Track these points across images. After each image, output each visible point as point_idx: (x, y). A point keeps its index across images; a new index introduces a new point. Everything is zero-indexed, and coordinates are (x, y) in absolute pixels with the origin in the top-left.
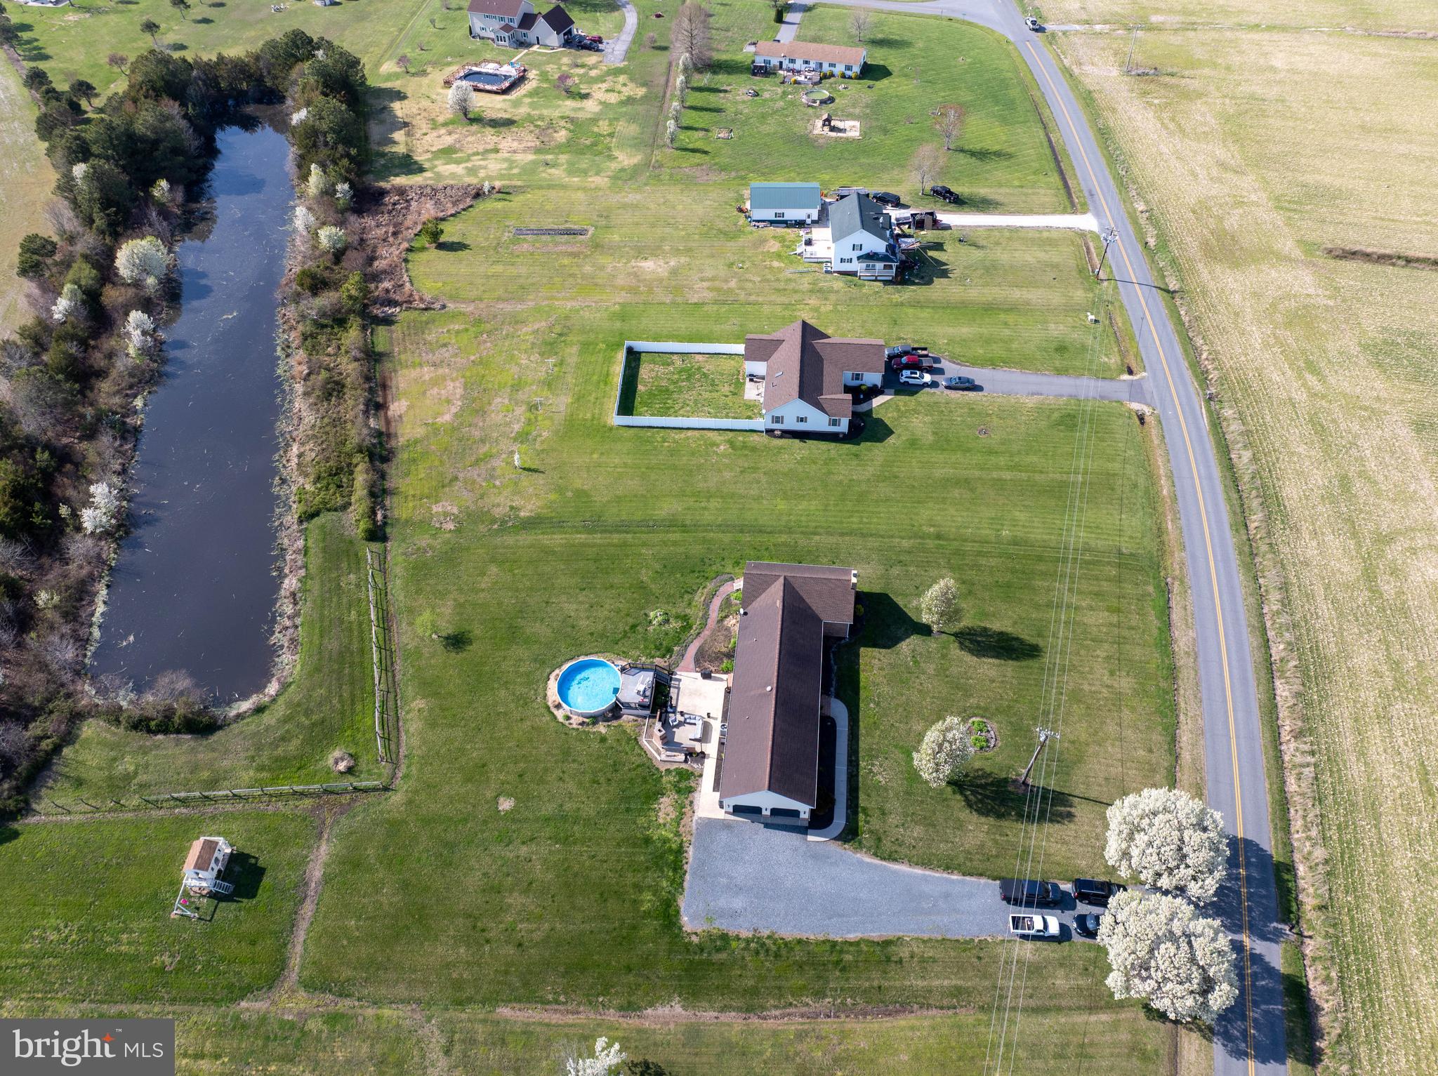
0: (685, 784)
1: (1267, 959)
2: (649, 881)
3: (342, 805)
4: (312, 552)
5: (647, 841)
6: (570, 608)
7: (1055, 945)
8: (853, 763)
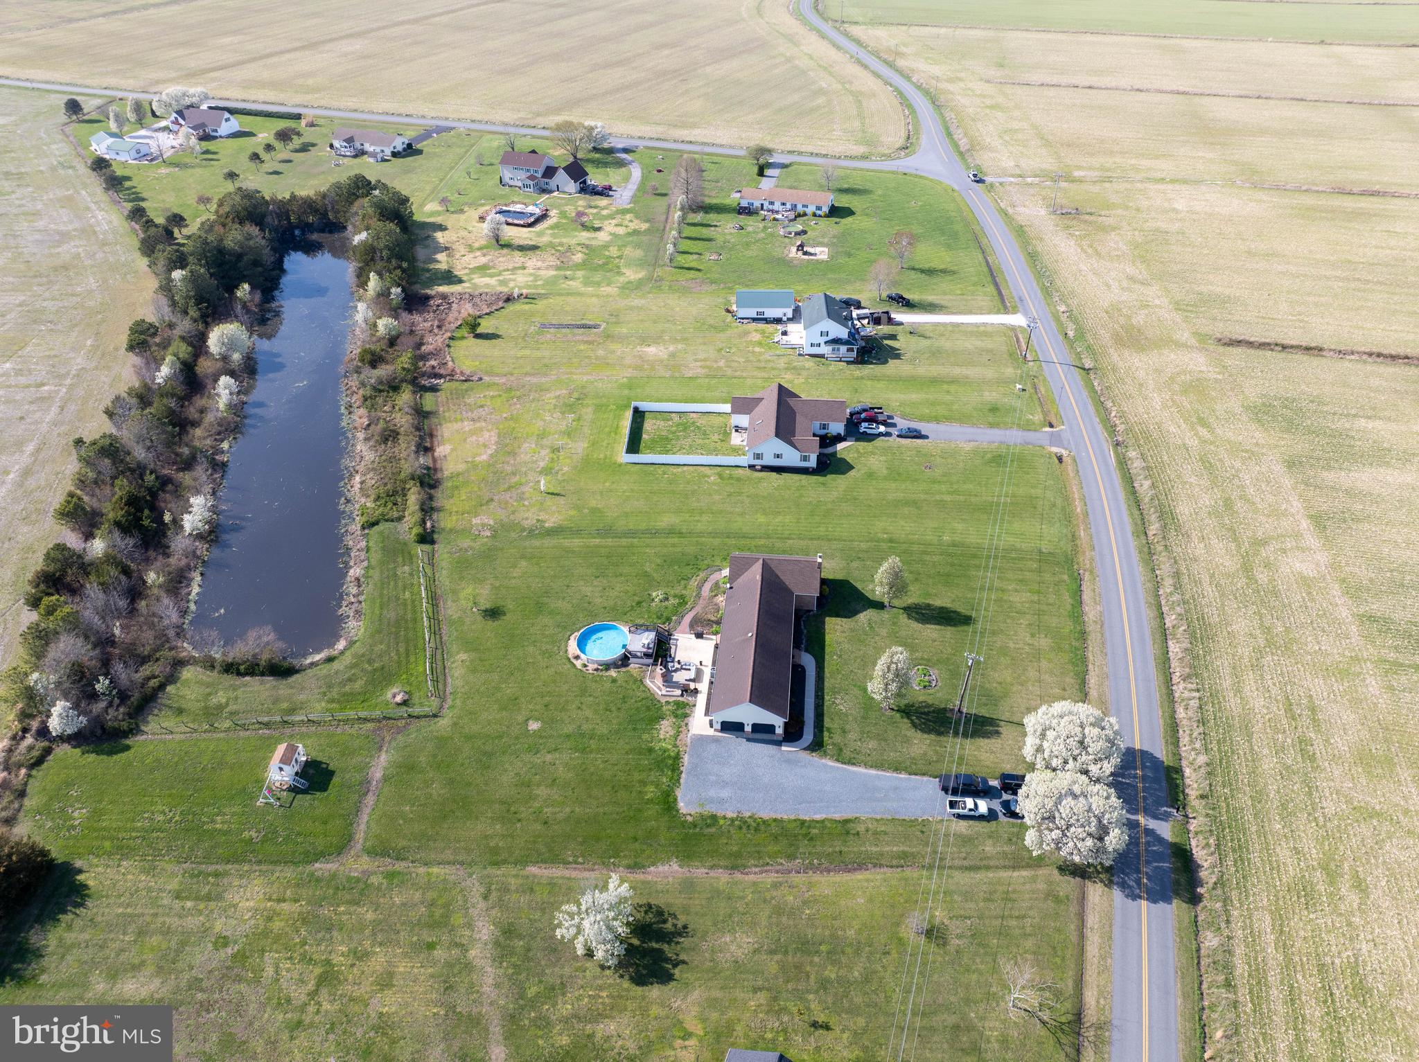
0: (682, 712)
1: (1158, 832)
2: (652, 778)
3: (398, 727)
4: (373, 550)
5: (651, 750)
6: (587, 590)
7: (985, 824)
8: (820, 697)
